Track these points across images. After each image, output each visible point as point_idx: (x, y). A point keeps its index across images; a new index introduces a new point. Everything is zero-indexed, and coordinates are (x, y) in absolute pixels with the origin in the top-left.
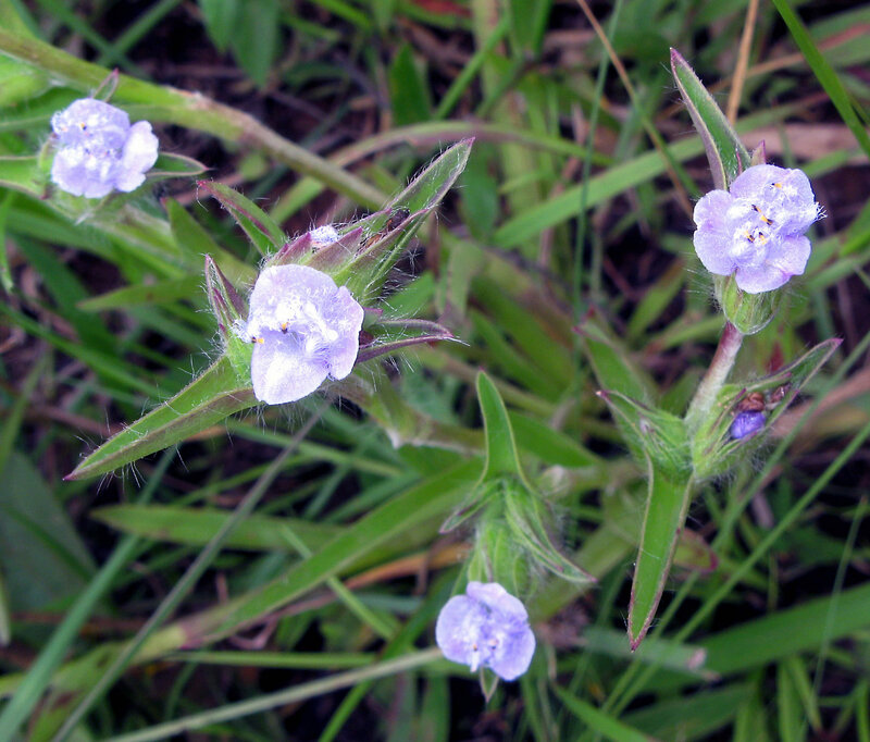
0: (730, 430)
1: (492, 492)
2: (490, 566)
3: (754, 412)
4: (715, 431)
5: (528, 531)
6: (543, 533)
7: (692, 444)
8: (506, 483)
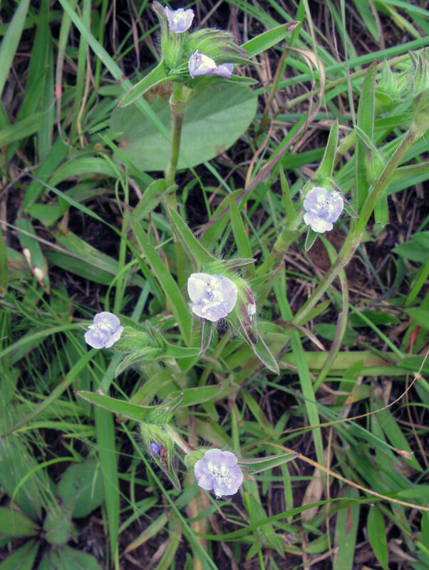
0: (155, 442)
1: (158, 343)
2: (129, 337)
3: (159, 453)
4: (156, 437)
5: (140, 355)
6: (138, 361)
7: (155, 426)
8: (161, 349)
